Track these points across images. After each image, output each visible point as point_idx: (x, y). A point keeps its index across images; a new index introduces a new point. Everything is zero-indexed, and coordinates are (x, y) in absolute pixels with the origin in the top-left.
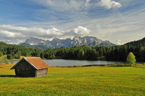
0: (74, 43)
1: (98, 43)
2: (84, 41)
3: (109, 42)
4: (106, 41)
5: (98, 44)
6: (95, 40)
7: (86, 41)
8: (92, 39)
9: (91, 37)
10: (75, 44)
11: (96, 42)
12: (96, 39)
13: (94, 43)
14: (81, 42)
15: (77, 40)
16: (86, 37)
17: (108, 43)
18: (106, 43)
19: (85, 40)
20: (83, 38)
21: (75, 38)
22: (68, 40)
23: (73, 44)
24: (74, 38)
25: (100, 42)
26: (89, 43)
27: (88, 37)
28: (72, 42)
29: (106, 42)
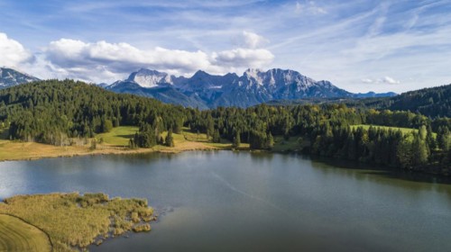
0: (244, 85)
1: (303, 86)
2: (269, 79)
3: (329, 83)
4: (323, 81)
5: (304, 89)
6: (297, 80)
7: (273, 81)
8: (289, 77)
9: (286, 72)
10: (248, 88)
11: (299, 83)
12: (300, 77)
13: (294, 85)
14: (261, 84)
15: (252, 78)
16: (274, 70)
17: (327, 87)
18: (322, 87)
19: (273, 79)
20: (268, 73)
21: (248, 73)
22: (231, 77)
23: (242, 86)
24: (245, 74)
25: (309, 84)
26: (281, 87)
27: (279, 70)
28: (240, 83)
29: (321, 84)
